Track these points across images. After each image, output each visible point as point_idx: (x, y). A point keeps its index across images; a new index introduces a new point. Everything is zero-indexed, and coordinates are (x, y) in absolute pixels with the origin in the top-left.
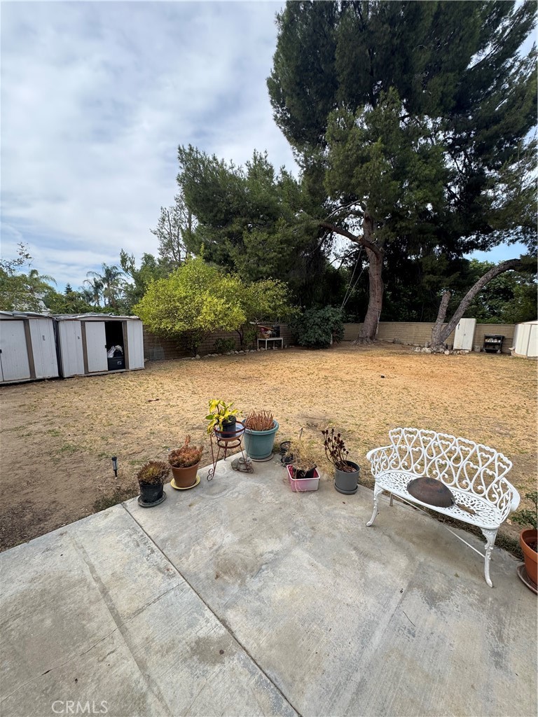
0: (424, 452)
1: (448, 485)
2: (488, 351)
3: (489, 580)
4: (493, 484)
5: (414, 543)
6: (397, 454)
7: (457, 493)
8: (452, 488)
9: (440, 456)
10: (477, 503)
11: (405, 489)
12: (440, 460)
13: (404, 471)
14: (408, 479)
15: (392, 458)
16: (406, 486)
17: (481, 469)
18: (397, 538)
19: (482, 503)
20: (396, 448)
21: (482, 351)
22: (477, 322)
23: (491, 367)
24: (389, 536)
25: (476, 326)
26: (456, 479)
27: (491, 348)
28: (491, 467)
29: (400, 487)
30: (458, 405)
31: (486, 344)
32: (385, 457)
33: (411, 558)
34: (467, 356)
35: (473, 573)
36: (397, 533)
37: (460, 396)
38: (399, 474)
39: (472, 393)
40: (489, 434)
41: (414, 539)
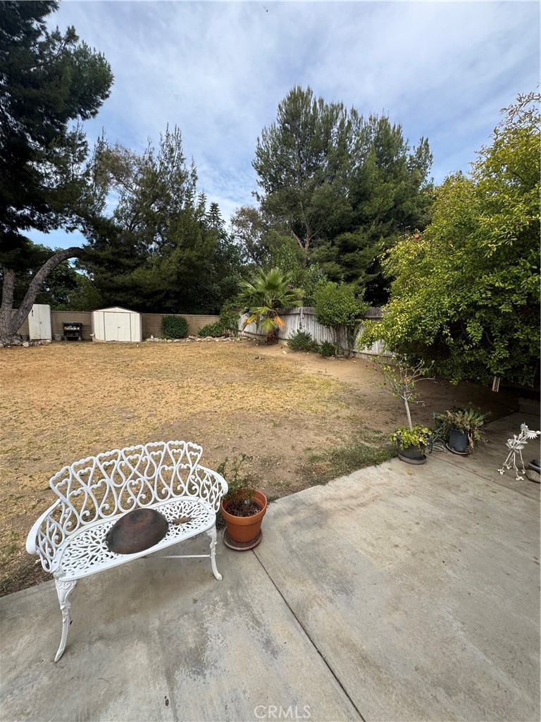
0: (110, 482)
1: (149, 506)
2: (70, 339)
3: (218, 576)
4: (191, 477)
5: (134, 611)
6: (71, 508)
7: (161, 508)
8: (155, 505)
9: (130, 477)
10: (182, 506)
11: (105, 552)
12: (133, 481)
13: (88, 525)
14: (98, 533)
15: (64, 519)
16: (104, 545)
17: (176, 467)
18: (112, 628)
19: (187, 502)
20: (67, 500)
21: (63, 339)
22: (52, 309)
23: (83, 355)
24: (101, 638)
25: (51, 313)
26: (154, 493)
27: (71, 336)
28: (185, 461)
29: (98, 555)
30: (73, 402)
31: (66, 332)
32: (54, 524)
33: (144, 635)
34: (51, 346)
35: (202, 581)
36: (108, 621)
37: (70, 392)
38: (83, 535)
39: (80, 385)
40: (120, 422)
41: (133, 605)
